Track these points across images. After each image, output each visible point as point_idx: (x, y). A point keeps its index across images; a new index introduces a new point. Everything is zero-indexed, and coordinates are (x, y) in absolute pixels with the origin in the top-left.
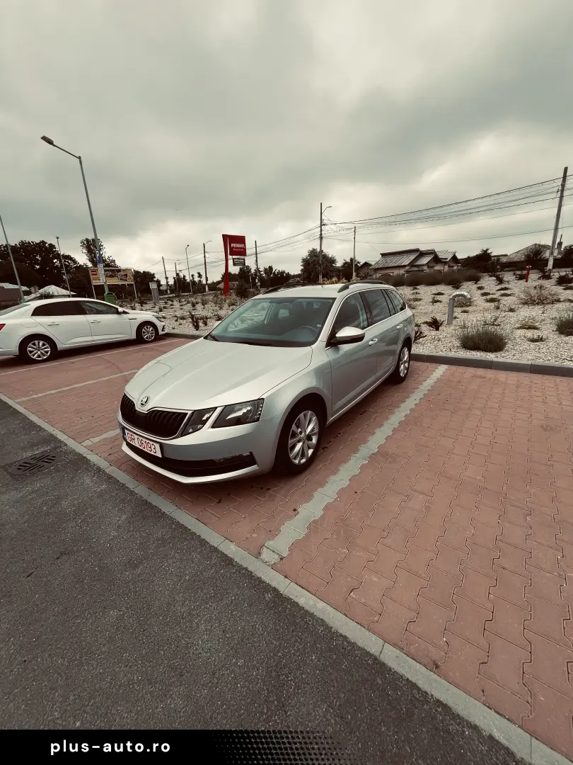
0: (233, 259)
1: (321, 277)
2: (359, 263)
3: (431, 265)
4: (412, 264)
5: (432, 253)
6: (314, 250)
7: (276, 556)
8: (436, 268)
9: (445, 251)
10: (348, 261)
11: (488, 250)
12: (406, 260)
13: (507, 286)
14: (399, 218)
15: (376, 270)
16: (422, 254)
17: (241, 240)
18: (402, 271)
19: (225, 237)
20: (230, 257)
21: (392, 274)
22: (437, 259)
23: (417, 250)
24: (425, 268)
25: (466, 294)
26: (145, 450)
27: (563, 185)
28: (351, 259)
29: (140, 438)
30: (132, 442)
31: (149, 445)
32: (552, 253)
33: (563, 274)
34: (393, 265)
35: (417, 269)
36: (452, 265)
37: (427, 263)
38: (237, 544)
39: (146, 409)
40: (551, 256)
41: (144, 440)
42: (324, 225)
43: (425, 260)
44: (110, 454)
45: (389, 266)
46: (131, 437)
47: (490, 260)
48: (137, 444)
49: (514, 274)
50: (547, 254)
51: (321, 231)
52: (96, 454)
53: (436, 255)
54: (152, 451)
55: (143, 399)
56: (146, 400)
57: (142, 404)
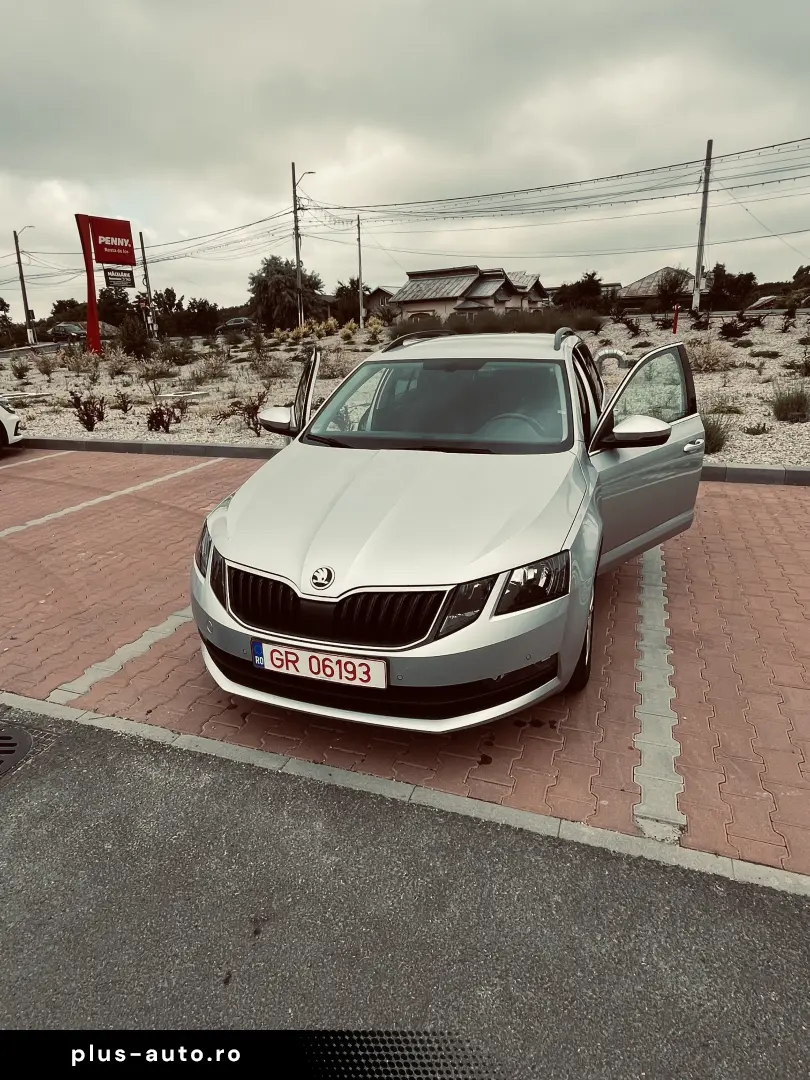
0: (106, 271)
1: (301, 315)
2: (368, 289)
3: (501, 298)
4: (467, 296)
5: (500, 276)
6: (274, 259)
7: (670, 827)
8: (509, 304)
9: (521, 271)
10: (347, 284)
11: (594, 274)
12: (457, 287)
13: (647, 339)
14: (450, 206)
15: (403, 304)
16: (484, 277)
17: (122, 229)
18: (449, 310)
19: (81, 219)
20: (96, 265)
21: (431, 314)
22: (509, 289)
23: (474, 270)
24: (491, 303)
25: (620, 353)
26: (332, 679)
27: (707, 171)
28: (352, 282)
29: (321, 657)
30: (287, 668)
31: (350, 668)
32: (698, 285)
33: (728, 320)
34: (432, 296)
35: (476, 305)
36: (534, 299)
37: (494, 295)
38: (588, 823)
39: (333, 593)
40: (696, 290)
41: (334, 658)
42: (302, 209)
43: (490, 289)
44: (150, 712)
45: (426, 297)
46: (284, 657)
47: (599, 292)
48: (304, 670)
49: (653, 320)
50: (690, 286)
51: (296, 220)
52: (114, 716)
53: (507, 279)
54: (357, 679)
55: (316, 574)
56: (325, 575)
57: (317, 584)
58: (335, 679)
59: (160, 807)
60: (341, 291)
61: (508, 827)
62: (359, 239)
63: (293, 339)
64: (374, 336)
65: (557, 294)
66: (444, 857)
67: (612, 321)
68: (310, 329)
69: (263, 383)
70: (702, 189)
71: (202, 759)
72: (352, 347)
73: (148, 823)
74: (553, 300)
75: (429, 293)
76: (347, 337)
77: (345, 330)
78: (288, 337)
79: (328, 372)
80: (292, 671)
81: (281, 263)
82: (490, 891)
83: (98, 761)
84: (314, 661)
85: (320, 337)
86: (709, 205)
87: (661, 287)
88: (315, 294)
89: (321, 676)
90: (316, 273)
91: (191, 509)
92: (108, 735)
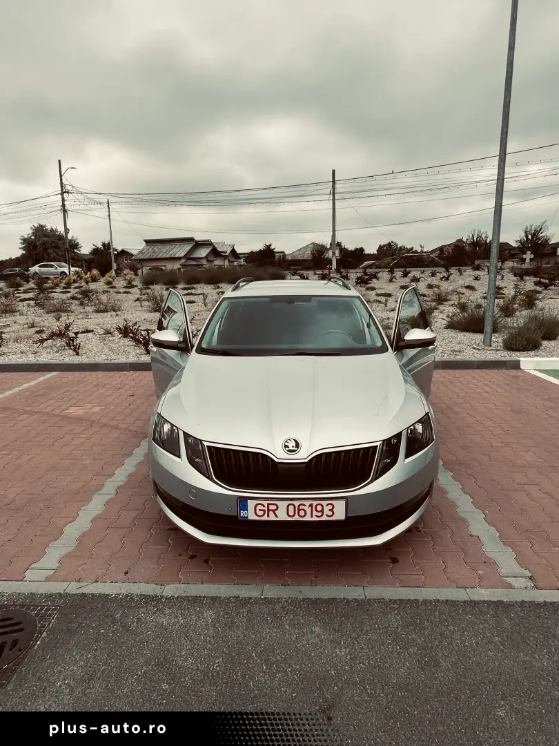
2: (116, 250)
3: (211, 258)
4: (188, 257)
5: (209, 245)
6: (41, 226)
7: (524, 579)
8: (216, 263)
9: (224, 241)
10: (106, 243)
12: (181, 251)
15: (143, 261)
16: (198, 245)
18: (176, 266)
21: (164, 268)
22: (215, 253)
23: (191, 240)
24: (204, 262)
26: (304, 519)
27: (334, 188)
28: (104, 245)
29: (297, 503)
30: (268, 516)
31: (319, 508)
32: (334, 254)
33: (359, 275)
34: (164, 256)
35: (194, 263)
36: (231, 259)
37: (206, 256)
38: (481, 587)
39: (303, 455)
40: (333, 256)
41: (308, 503)
42: (68, 192)
43: (203, 252)
44: (126, 573)
45: (159, 257)
46: (266, 509)
47: (274, 257)
48: (282, 516)
49: (315, 274)
50: (330, 254)
51: (63, 200)
52: (97, 582)
53: (214, 246)
54: (324, 515)
55: (286, 444)
56: (294, 444)
57: (289, 451)
58: (308, 518)
59: (188, 645)
60: (96, 251)
61: (438, 600)
62: (109, 216)
63: (65, 284)
64: (130, 282)
65: (248, 257)
66: (414, 630)
67: (290, 275)
68: (78, 277)
69: (54, 316)
70: (331, 198)
71: (196, 600)
72: (115, 290)
73: (186, 660)
74: (245, 261)
75: (161, 254)
76: (109, 283)
77: (107, 277)
78: (61, 283)
79: (102, 307)
80: (272, 518)
81: (47, 230)
82: (457, 645)
83: (108, 620)
84: (291, 508)
85: (87, 282)
86: (336, 207)
87: (313, 254)
88: (74, 252)
89: (296, 518)
90: (75, 238)
91: (57, 412)
92: (104, 598)
